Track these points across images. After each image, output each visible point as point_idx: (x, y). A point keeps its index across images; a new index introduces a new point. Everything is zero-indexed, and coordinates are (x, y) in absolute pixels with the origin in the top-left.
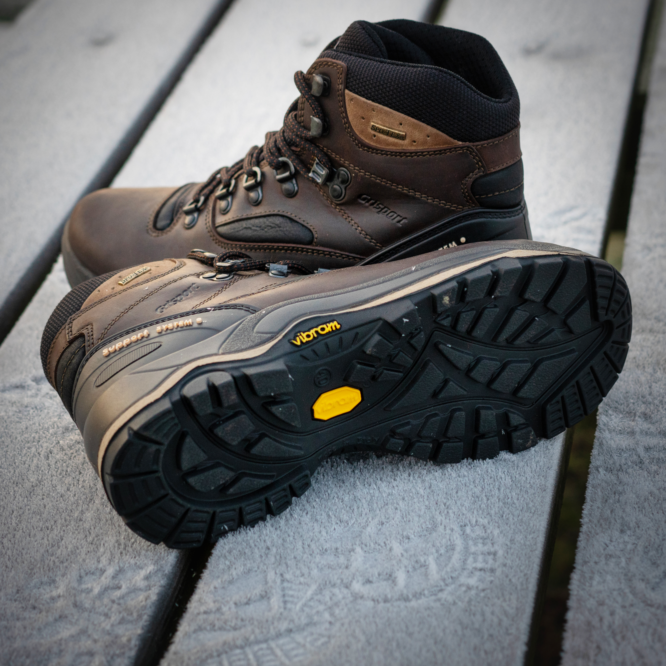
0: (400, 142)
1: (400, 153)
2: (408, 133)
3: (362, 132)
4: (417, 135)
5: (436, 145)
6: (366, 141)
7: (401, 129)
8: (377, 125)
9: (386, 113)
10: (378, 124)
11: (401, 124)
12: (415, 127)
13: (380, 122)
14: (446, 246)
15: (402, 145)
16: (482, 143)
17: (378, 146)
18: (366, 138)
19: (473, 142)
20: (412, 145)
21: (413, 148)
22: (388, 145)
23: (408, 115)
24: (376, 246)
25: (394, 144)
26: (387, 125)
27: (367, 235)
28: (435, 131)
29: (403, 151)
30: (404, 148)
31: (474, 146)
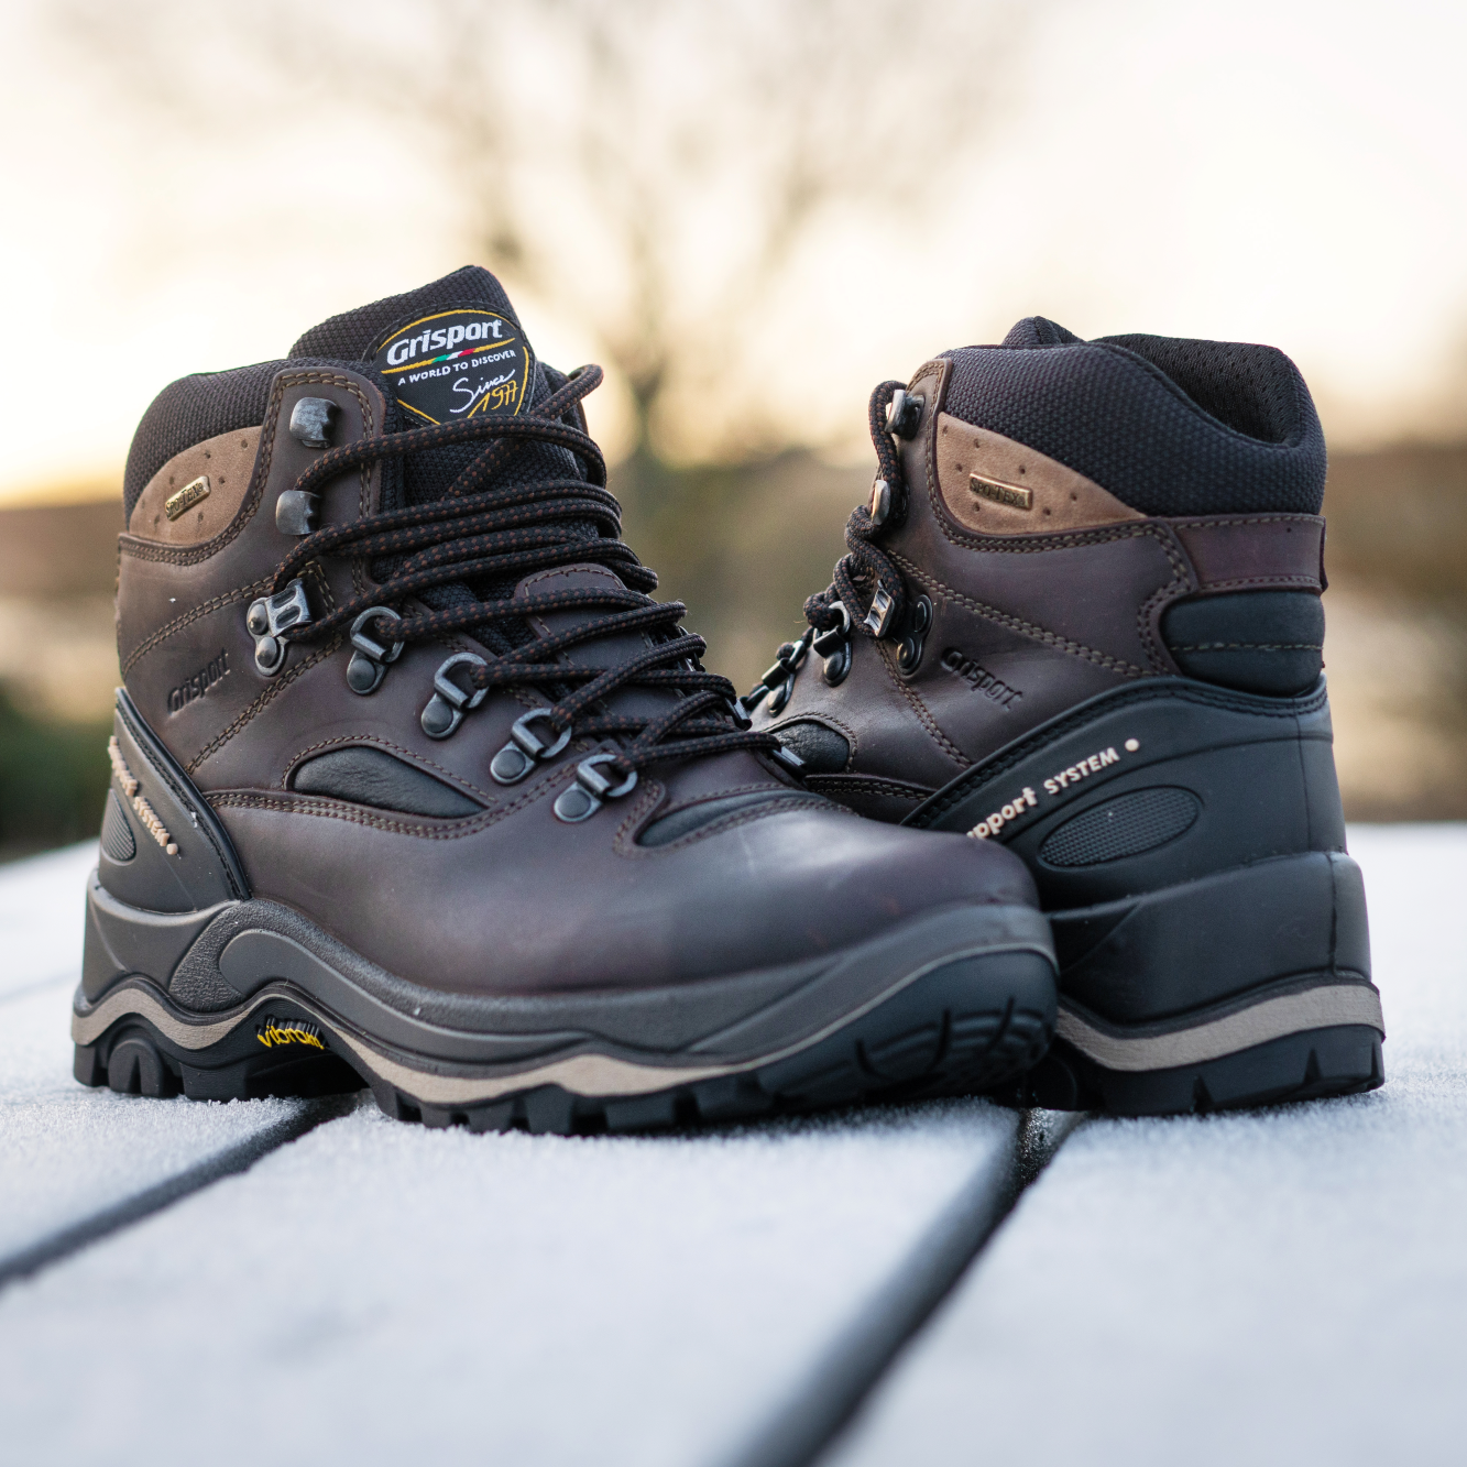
0: (1022, 514)
1: (1020, 540)
2: (1035, 491)
3: (956, 500)
4: (1053, 496)
5: (1090, 517)
6: (964, 521)
7: (1023, 483)
8: (979, 478)
9: (998, 448)
10: (982, 475)
11: (1023, 471)
12: (1047, 473)
13: (987, 472)
14: (1094, 757)
15: (1024, 522)
16: (1189, 518)
17: (983, 529)
18: (963, 513)
19: (1170, 516)
20: (1044, 521)
21: (1044, 528)
22: (999, 524)
23: (1040, 449)
24: (958, 761)
25: (1012, 522)
26: (997, 477)
27: (944, 737)
28: (1087, 483)
29: (1025, 536)
30: (1029, 529)
31: (1169, 524)
